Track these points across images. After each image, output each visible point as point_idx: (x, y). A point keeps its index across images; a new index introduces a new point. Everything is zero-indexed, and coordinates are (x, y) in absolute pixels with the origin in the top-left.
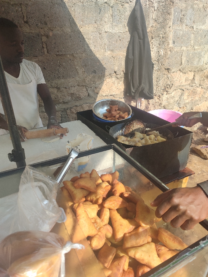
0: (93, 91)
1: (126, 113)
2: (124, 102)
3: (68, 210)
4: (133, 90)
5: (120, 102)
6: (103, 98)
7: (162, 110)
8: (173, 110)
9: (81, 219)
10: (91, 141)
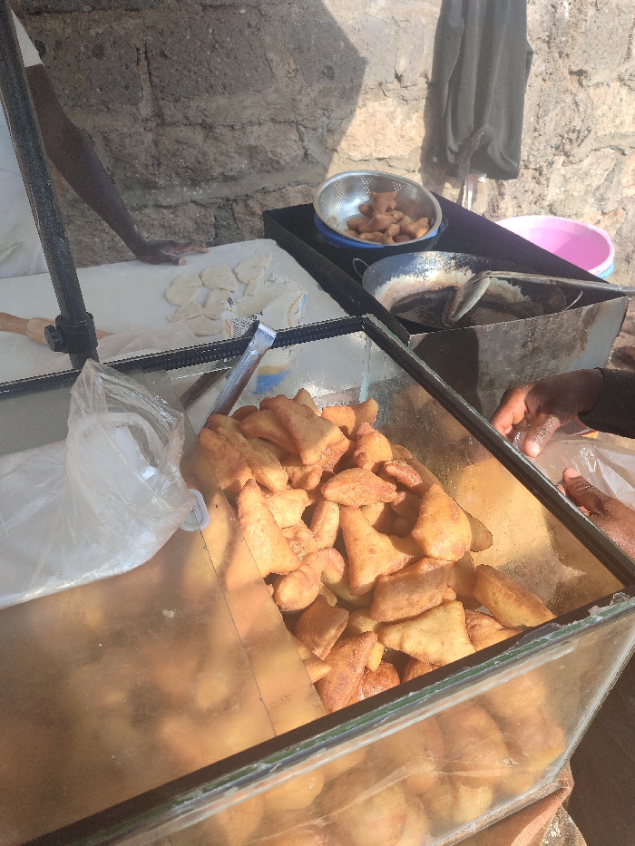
0: (322, 142)
1: (424, 221)
2: (421, 184)
3: (217, 499)
4: (452, 144)
5: (405, 182)
6: (353, 167)
7: (544, 218)
8: (579, 221)
9: (251, 524)
10: (300, 300)
